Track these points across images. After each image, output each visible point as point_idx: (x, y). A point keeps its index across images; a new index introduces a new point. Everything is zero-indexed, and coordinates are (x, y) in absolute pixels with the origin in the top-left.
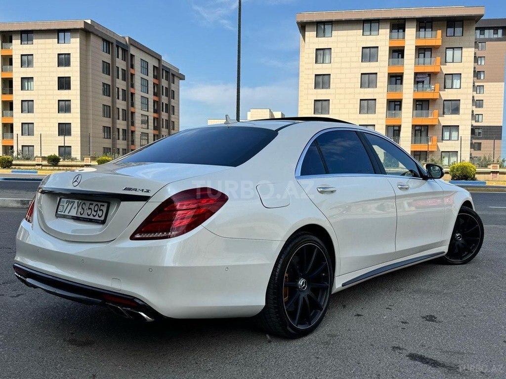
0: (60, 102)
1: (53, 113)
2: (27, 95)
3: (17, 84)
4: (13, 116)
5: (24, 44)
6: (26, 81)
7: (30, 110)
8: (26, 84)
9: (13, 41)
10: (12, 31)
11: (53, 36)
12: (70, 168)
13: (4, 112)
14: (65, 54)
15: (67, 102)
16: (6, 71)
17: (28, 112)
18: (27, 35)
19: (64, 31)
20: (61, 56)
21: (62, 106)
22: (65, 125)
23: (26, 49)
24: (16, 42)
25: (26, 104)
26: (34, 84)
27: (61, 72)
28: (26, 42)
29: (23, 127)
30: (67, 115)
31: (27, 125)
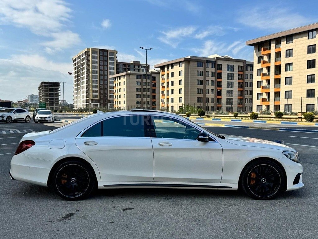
0: (308, 76)
1: (304, 83)
2: (288, 74)
3: (283, 68)
4: (280, 87)
5: (288, 43)
6: (288, 65)
7: (290, 83)
8: (289, 67)
9: (282, 43)
10: (281, 37)
11: (305, 35)
12: (290, 119)
13: (276, 85)
14: (312, 45)
15: (312, 76)
16: (278, 61)
17: (289, 84)
18: (289, 38)
19: (312, 31)
20: (309, 47)
21: (310, 79)
22: (311, 91)
23: (289, 46)
24: (283, 43)
25: (288, 79)
26: (293, 67)
27: (309, 57)
28: (289, 42)
29: (286, 94)
30: (313, 84)
31: (288, 92)
